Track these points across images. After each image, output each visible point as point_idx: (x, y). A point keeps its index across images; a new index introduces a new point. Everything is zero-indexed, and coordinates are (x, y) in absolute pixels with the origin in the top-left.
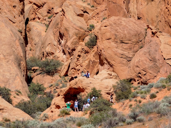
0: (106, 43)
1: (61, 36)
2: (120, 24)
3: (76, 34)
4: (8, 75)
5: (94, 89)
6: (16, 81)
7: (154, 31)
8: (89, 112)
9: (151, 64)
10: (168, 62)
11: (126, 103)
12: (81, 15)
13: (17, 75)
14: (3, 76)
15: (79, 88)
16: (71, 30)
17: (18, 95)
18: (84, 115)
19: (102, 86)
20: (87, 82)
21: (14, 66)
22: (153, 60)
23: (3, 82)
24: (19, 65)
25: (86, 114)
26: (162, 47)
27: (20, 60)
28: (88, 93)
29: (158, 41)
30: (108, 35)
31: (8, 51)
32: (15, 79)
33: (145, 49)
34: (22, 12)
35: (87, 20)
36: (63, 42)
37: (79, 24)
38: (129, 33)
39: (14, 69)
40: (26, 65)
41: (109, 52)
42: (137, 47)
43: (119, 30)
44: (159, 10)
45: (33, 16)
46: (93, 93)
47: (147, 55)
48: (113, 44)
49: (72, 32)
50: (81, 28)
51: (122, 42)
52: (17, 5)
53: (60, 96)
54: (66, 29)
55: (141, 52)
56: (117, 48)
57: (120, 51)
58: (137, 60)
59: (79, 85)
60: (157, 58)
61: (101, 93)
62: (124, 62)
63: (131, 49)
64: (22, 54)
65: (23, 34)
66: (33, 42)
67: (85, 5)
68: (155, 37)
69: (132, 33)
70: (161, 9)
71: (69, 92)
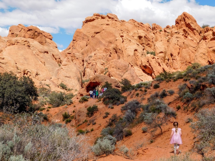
0: (112, 69)
1: (95, 72)
2: (118, 62)
3: (101, 71)
4: (74, 84)
5: (107, 83)
6: (77, 86)
7: (132, 65)
8: (102, 99)
9: (132, 78)
10: (139, 77)
11: (132, 93)
12: (102, 65)
13: (78, 84)
14: (72, 84)
15: (97, 82)
16: (98, 69)
17: (76, 91)
18: (98, 102)
19: (112, 81)
20: (102, 78)
21: (77, 81)
22: (132, 76)
23: (72, 86)
24: (79, 81)
25: (100, 100)
26: (136, 71)
27: (79, 79)
28: (103, 85)
29: (134, 69)
30: (113, 66)
31: (75, 75)
32: (76, 86)
33: (128, 72)
34: (83, 65)
35: (104, 66)
36: (96, 74)
37: (102, 68)
38: (122, 65)
39: (77, 82)
40: (82, 81)
41: (113, 73)
42: (125, 71)
43: (118, 64)
44: (132, 59)
45: (87, 67)
46: (106, 86)
47: (130, 74)
48: (115, 69)
49: (99, 70)
50: (102, 69)
51: (119, 69)
52: (81, 63)
53: (84, 88)
54: (97, 69)
55: (127, 73)
56: (116, 71)
57: (118, 73)
58: (125, 76)
59: (96, 80)
60: (134, 75)
61: (112, 86)
62: (120, 77)
63: (122, 72)
64: (80, 77)
65: (83, 72)
66: (87, 75)
67: (104, 61)
68: (132, 68)
69: (123, 65)
70: (133, 59)
71: (90, 85)
